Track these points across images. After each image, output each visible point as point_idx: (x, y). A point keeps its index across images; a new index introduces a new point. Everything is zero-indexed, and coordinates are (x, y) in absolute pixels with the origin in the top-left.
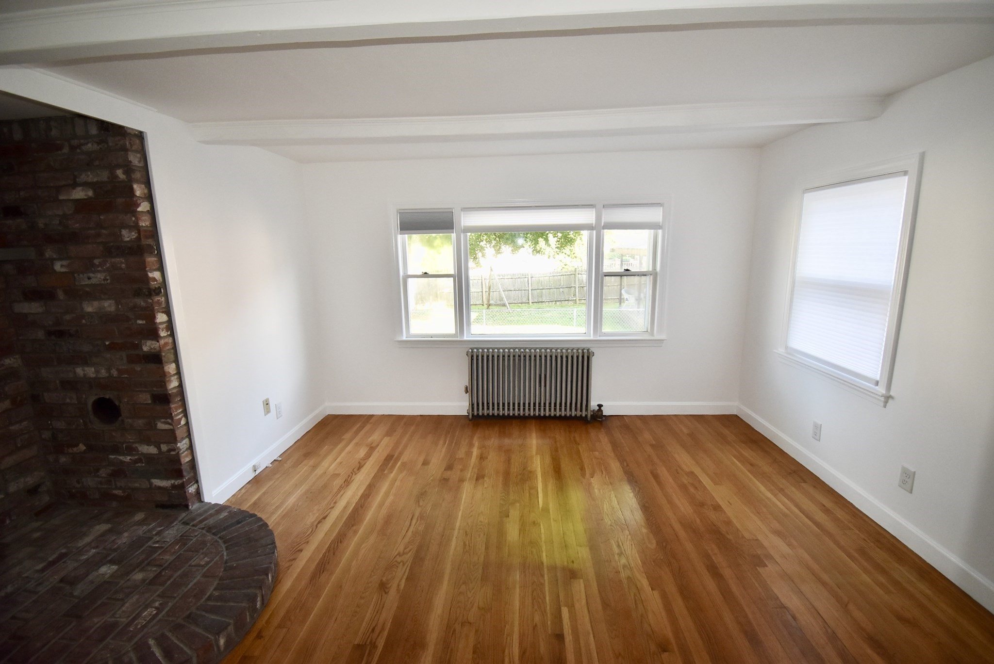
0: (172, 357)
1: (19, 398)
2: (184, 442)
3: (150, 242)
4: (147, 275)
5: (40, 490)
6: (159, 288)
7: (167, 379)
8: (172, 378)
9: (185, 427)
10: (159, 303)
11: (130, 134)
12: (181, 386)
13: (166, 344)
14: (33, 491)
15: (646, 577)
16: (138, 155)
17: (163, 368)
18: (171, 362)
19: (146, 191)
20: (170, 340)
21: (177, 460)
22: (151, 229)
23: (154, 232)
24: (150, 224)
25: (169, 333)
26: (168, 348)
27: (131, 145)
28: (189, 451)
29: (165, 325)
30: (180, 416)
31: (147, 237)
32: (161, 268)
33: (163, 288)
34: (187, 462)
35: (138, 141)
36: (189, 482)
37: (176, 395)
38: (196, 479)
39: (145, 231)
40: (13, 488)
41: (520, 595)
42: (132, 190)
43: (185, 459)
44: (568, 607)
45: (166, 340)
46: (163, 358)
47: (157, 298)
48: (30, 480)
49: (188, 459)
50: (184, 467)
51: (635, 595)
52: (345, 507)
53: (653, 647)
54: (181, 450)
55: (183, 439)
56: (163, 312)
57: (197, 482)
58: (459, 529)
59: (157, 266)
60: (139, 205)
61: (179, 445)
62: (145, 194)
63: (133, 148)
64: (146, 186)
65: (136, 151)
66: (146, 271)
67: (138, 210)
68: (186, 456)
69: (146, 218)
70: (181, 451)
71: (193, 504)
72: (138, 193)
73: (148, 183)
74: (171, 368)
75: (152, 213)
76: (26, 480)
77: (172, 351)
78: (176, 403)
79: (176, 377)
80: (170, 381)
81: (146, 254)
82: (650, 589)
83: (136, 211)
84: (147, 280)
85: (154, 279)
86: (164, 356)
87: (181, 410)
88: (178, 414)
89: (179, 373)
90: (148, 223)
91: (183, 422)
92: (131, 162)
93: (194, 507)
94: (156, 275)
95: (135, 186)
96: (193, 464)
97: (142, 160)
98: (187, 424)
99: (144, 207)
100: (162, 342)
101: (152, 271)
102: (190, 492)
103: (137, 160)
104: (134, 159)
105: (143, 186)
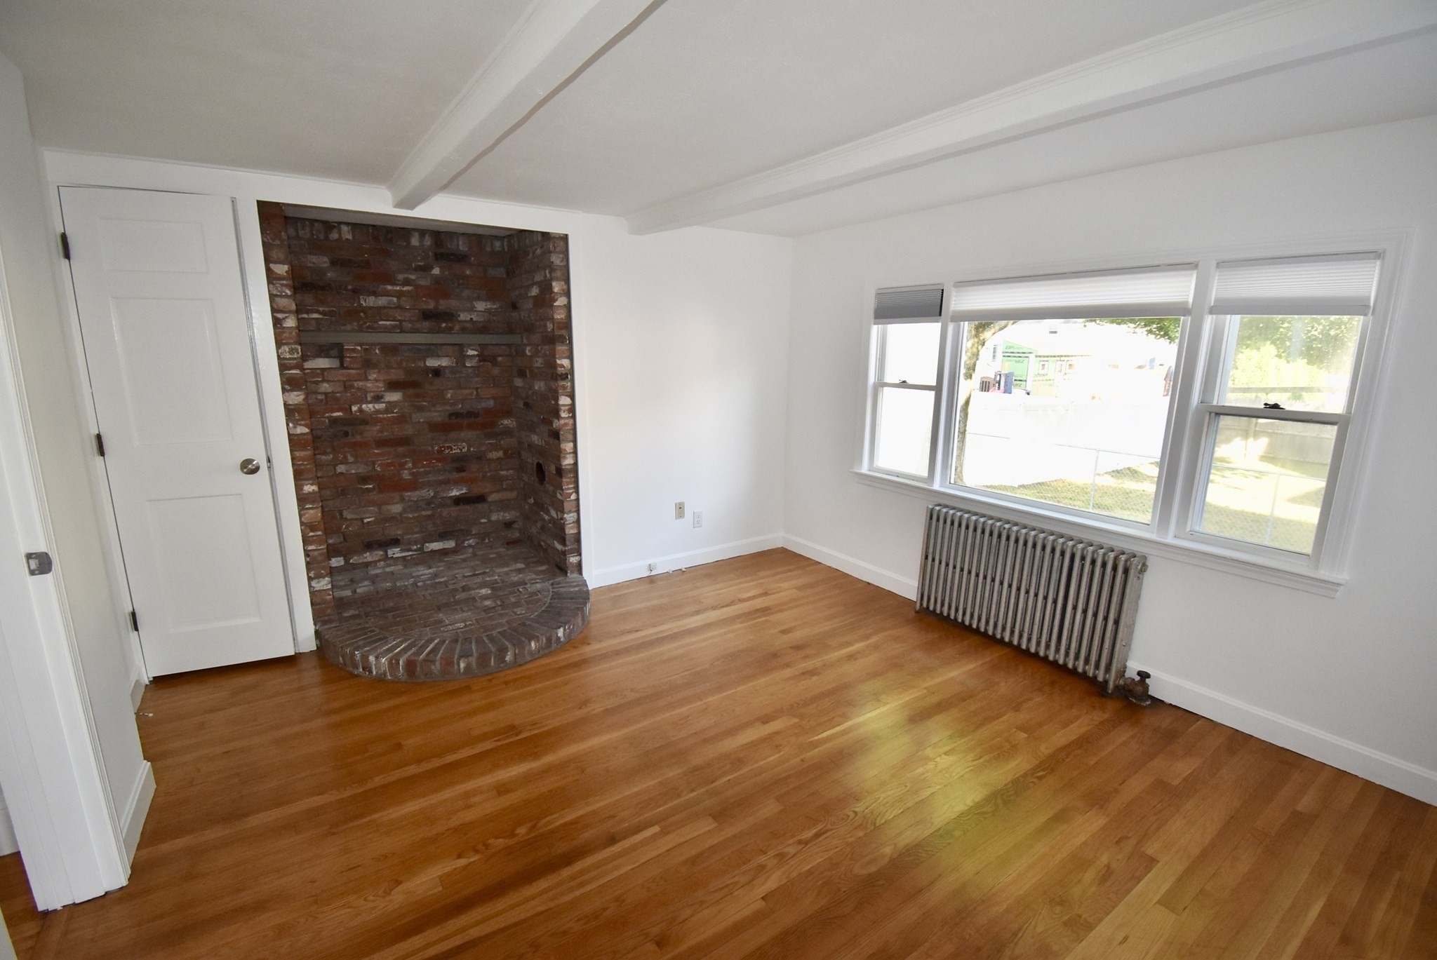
0: (570, 437)
1: (510, 452)
2: (572, 515)
3: (564, 332)
4: (556, 361)
5: (513, 526)
6: (567, 374)
7: (562, 455)
8: (568, 456)
9: (574, 502)
10: (564, 388)
11: (554, 237)
12: (576, 464)
13: (566, 424)
14: (508, 525)
15: (782, 883)
16: (561, 256)
17: (560, 444)
18: (570, 441)
19: (565, 287)
20: (571, 421)
21: (562, 528)
22: (565, 321)
23: (567, 325)
24: (565, 317)
25: (570, 415)
26: (568, 428)
27: (555, 248)
28: (576, 525)
29: (567, 408)
30: (571, 491)
31: (560, 328)
32: (571, 357)
33: (569, 375)
34: (572, 534)
35: (562, 243)
36: (572, 551)
37: (570, 471)
38: (578, 552)
39: (559, 323)
40: (494, 517)
41: (648, 787)
42: (551, 287)
43: (570, 530)
44: (661, 831)
45: (567, 421)
46: (561, 436)
47: (562, 383)
48: (508, 516)
49: (574, 531)
50: (567, 537)
51: (736, 883)
52: (661, 631)
53: (655, 930)
54: (566, 521)
55: (570, 512)
56: (567, 396)
57: (580, 555)
58: (705, 703)
59: (567, 354)
60: (555, 300)
61: (565, 516)
62: (563, 290)
63: (558, 249)
64: (565, 283)
65: (560, 253)
66: (555, 358)
67: (555, 304)
68: (572, 528)
69: (562, 311)
70: (567, 523)
71: (572, 572)
72: (556, 290)
73: (567, 280)
74: (568, 447)
75: (568, 307)
76: (505, 515)
77: (572, 432)
78: (568, 478)
79: (572, 455)
80: (565, 458)
81: (557, 344)
82: (763, 895)
83: (552, 306)
84: (553, 366)
85: (562, 366)
86: (562, 435)
87: (572, 486)
88: (569, 489)
89: (575, 452)
90: (563, 316)
91: (573, 497)
92: (552, 262)
93: (572, 576)
94: (565, 362)
95: (554, 284)
96: (578, 538)
97: (565, 260)
98: (578, 500)
99: (561, 301)
100: (562, 422)
101: (560, 358)
102: (571, 561)
103: (560, 260)
104: (556, 260)
105: (563, 283)
